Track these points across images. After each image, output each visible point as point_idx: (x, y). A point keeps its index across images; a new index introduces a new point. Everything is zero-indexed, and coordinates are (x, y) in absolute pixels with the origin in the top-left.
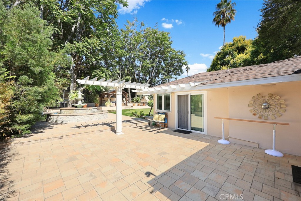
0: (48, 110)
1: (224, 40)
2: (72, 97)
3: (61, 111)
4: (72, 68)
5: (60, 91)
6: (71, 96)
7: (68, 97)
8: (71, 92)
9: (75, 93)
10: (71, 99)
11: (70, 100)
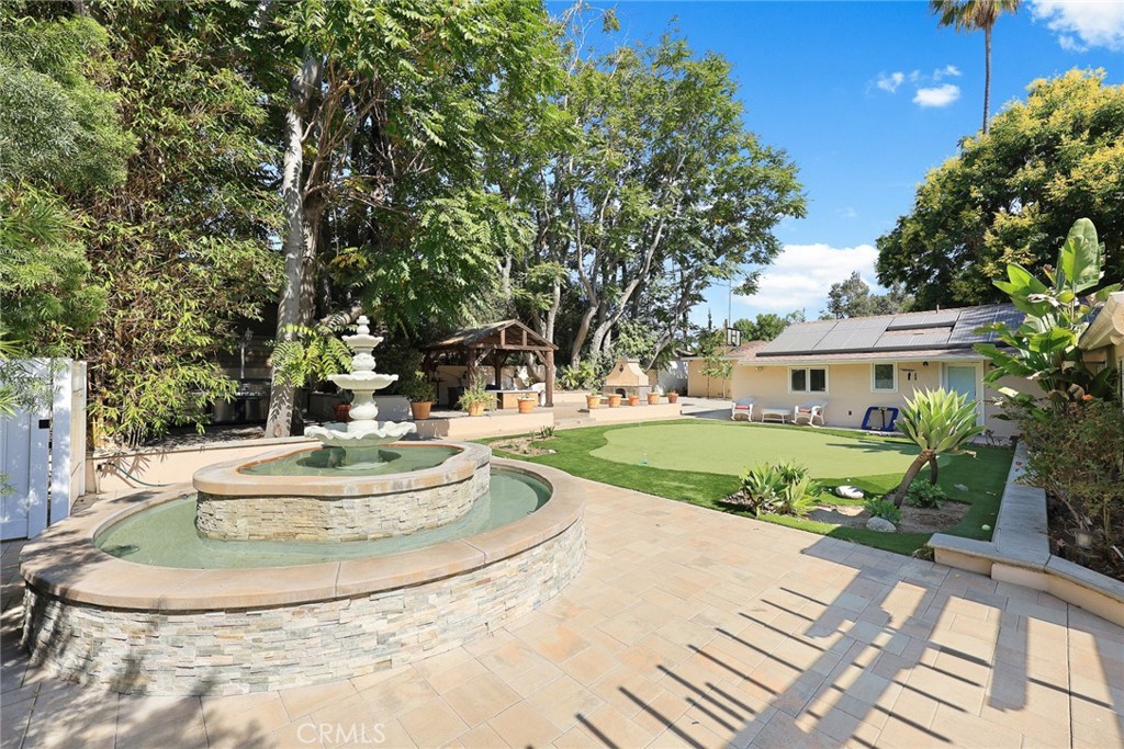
0: (131, 460)
1: (986, 95)
2: (295, 367)
3: (204, 506)
4: (294, 182)
5: (218, 327)
6: (288, 360)
7: (265, 362)
8: (288, 336)
9: (312, 338)
10: (288, 382)
11: (279, 388)
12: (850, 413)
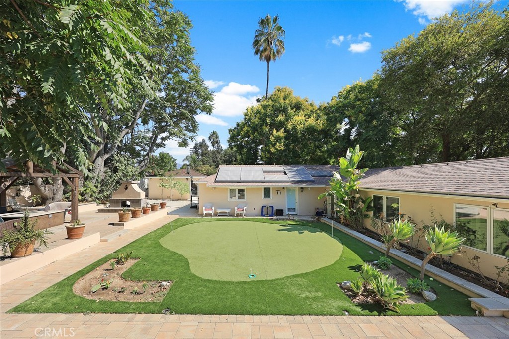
12: (254, 209)
